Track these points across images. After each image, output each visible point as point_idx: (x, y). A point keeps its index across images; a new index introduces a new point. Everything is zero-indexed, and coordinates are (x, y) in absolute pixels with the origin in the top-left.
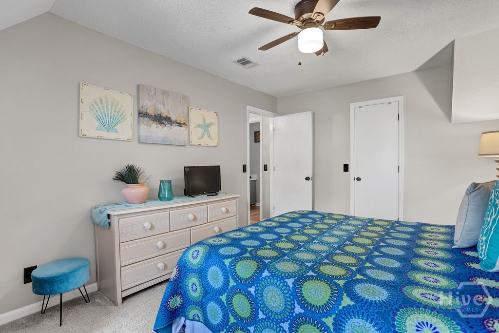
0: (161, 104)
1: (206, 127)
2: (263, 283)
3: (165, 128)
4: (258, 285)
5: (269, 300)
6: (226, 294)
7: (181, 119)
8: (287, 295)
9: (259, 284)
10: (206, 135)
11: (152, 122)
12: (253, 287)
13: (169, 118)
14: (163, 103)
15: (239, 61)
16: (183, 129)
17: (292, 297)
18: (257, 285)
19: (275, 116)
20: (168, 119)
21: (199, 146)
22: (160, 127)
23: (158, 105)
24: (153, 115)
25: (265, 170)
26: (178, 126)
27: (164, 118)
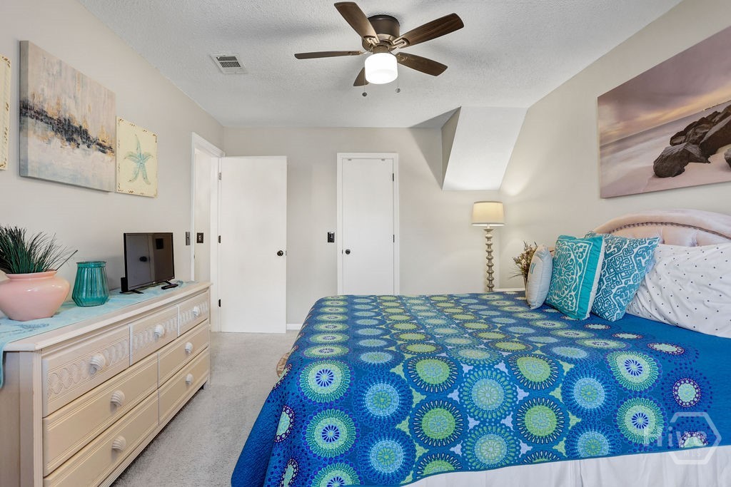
0: (70, 98)
1: (141, 159)
2: (469, 380)
3: (77, 151)
4: (463, 385)
5: (482, 399)
6: (408, 417)
7: (105, 139)
8: (506, 383)
9: (464, 383)
10: (140, 176)
11: (53, 133)
12: (456, 391)
13: (86, 132)
14: (74, 97)
15: (221, 59)
16: (107, 157)
17: (512, 383)
18: (461, 386)
19: (222, 156)
20: (83, 133)
21: (131, 194)
22: (69, 147)
23: (65, 101)
24: (55, 118)
25: (198, 242)
26: (100, 150)
27: (76, 129)
